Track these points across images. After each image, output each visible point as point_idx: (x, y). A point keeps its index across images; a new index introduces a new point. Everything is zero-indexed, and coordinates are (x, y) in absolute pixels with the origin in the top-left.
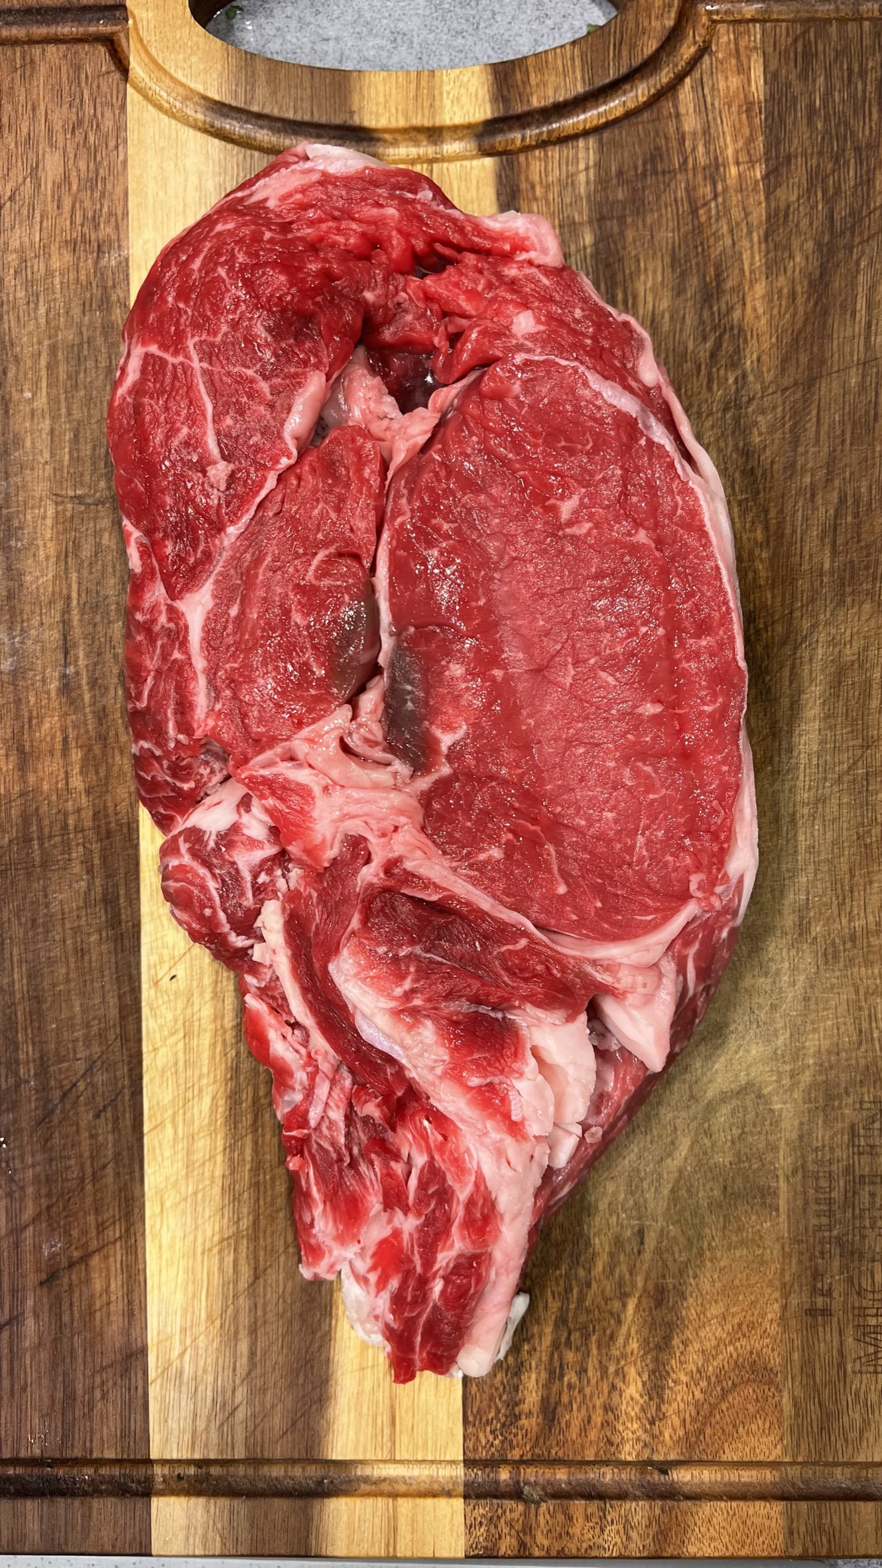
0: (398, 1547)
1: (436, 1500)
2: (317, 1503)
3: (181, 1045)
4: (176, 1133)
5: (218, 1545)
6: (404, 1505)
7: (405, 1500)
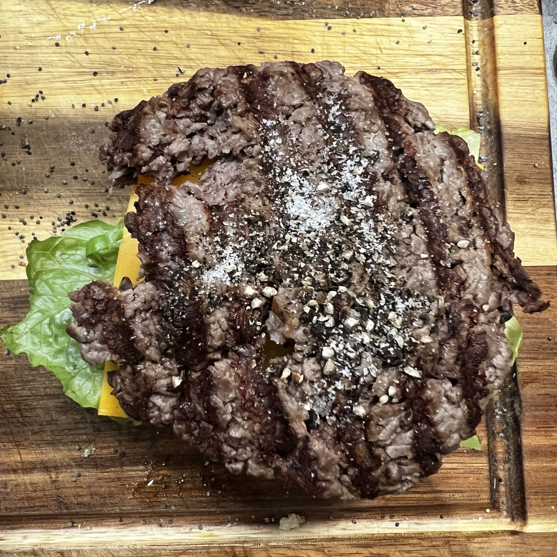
0: (536, 66)
1: (496, 37)
2: (506, 131)
5: (545, 210)
6: (502, 61)
7: (498, 61)
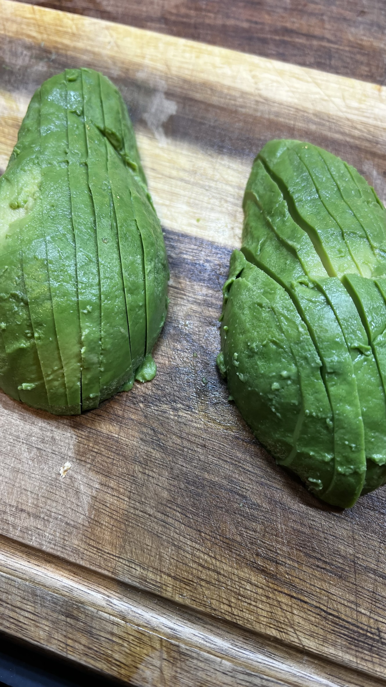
3: (69, 30)
4: (26, 18)
